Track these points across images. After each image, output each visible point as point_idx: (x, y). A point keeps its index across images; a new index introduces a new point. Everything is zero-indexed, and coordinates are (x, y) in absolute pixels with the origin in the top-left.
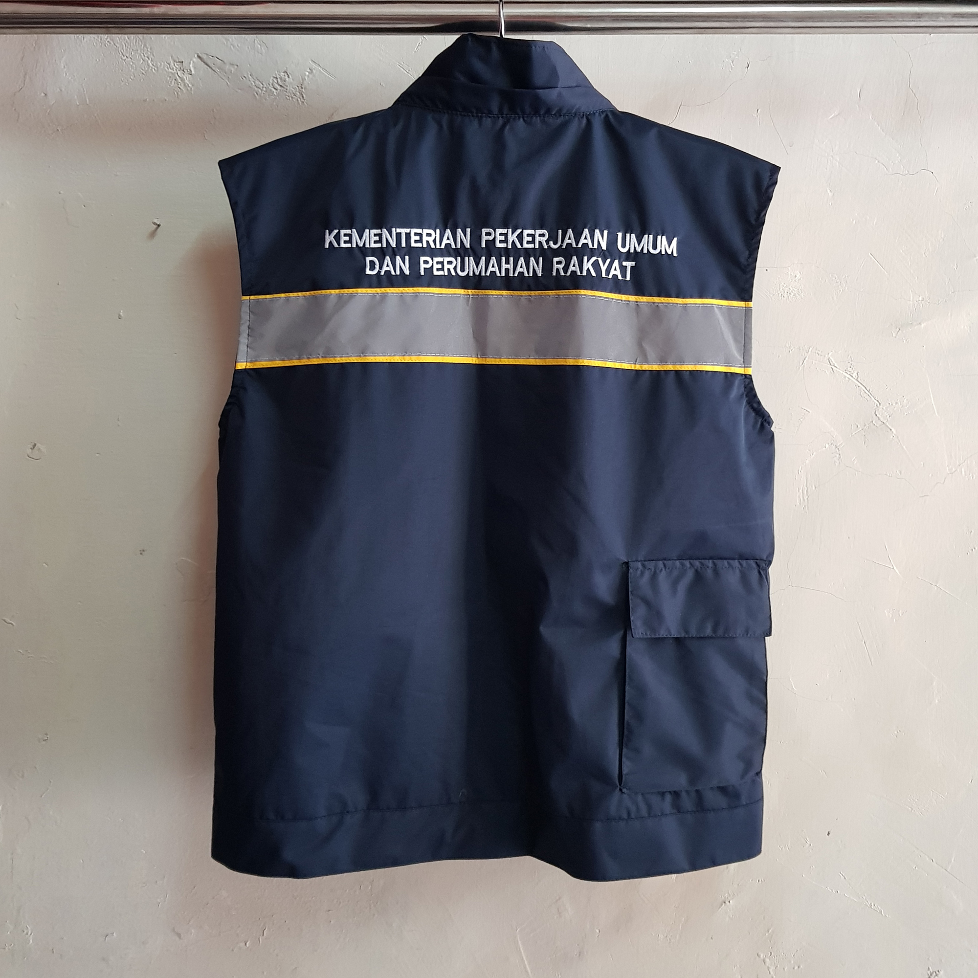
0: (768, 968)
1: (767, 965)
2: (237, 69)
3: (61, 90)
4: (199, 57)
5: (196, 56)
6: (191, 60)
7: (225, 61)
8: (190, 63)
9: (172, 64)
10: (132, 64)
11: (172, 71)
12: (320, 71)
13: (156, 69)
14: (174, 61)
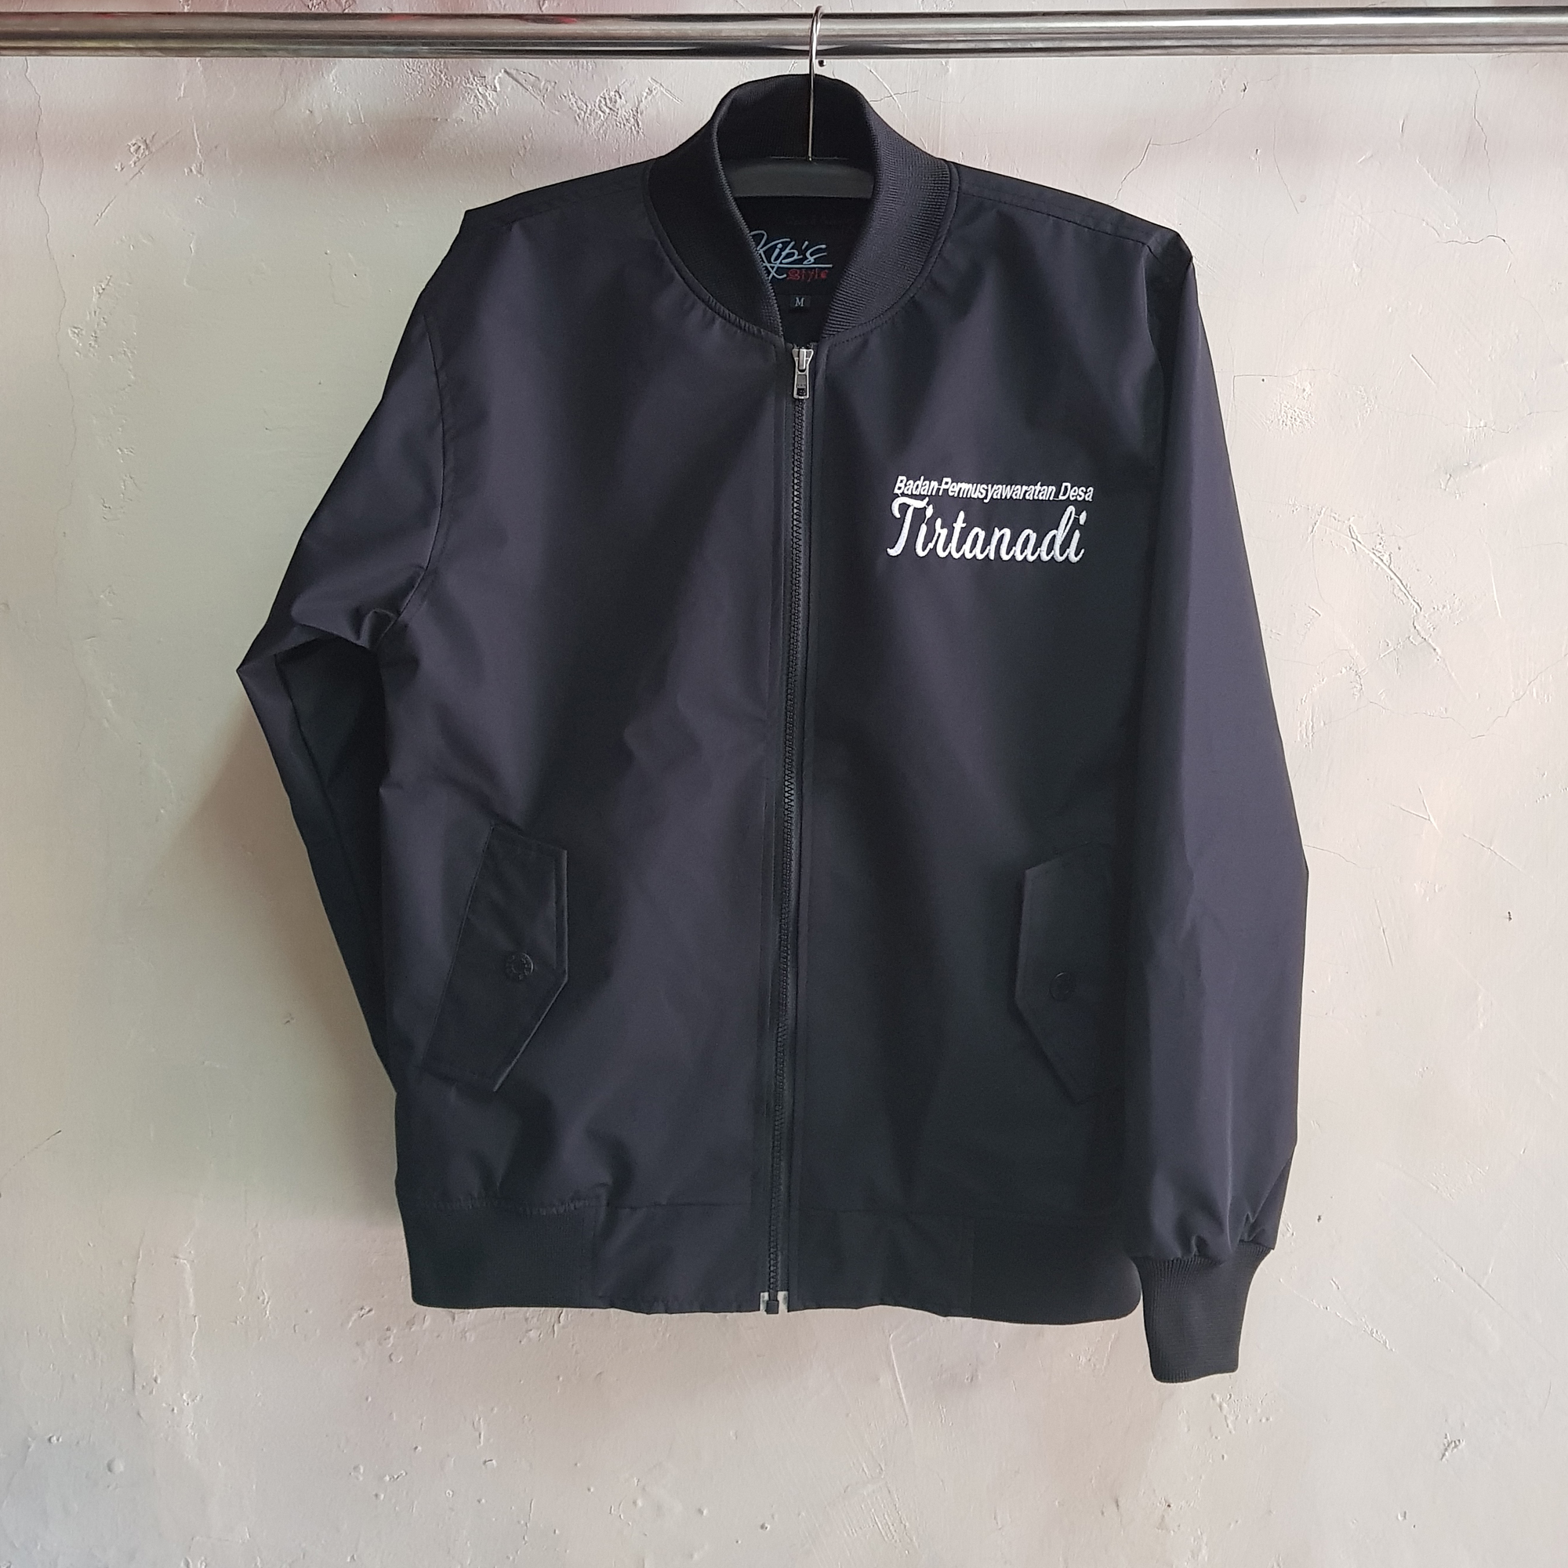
0: (1225, 1416)
1: (1225, 1412)
2: (554, 88)
3: (329, 106)
4: (506, 71)
5: (503, 71)
6: (497, 75)
7: (540, 78)
8: (495, 78)
9: (472, 79)
10: (419, 77)
11: (471, 86)
12: (662, 92)
13: (450, 83)
14: (474, 76)
